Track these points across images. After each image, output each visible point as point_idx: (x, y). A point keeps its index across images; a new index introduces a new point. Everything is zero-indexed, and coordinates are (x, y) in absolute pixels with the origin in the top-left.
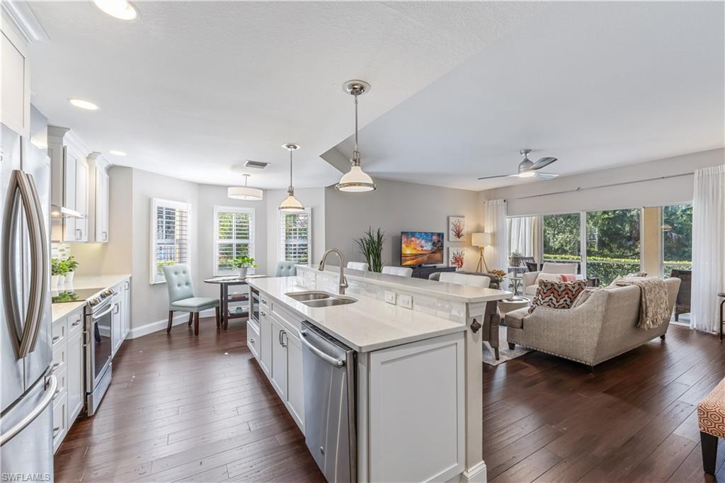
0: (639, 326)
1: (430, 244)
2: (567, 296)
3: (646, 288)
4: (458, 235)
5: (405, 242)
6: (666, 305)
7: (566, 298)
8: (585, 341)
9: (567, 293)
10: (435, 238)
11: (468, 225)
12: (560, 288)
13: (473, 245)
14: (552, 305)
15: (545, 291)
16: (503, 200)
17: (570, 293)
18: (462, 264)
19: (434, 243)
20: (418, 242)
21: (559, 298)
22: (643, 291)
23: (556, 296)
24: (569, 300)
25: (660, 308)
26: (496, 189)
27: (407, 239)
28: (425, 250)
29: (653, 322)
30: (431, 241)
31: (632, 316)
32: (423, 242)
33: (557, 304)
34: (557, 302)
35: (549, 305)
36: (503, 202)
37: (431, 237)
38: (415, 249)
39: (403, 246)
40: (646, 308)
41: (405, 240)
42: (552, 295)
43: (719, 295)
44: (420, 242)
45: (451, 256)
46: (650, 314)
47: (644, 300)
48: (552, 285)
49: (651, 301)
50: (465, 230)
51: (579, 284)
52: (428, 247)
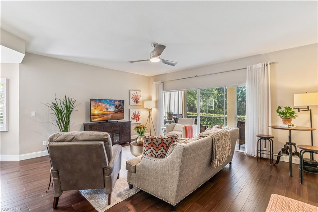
0: (212, 165)
1: (114, 107)
2: (162, 148)
3: (216, 138)
4: (137, 101)
5: (93, 106)
6: (229, 147)
7: (162, 149)
8: (169, 185)
9: (163, 146)
10: (117, 103)
11: (143, 96)
12: (157, 142)
13: (145, 107)
14: (154, 155)
15: (147, 145)
16: (161, 82)
17: (164, 145)
18: (139, 119)
19: (116, 106)
20: (104, 105)
21: (157, 150)
22: (214, 141)
23: (155, 148)
24: (164, 151)
25: (225, 150)
26: (158, 75)
27: (96, 103)
28: (109, 111)
29: (220, 161)
30: (113, 105)
31: (207, 158)
32: (108, 106)
33: (157, 155)
34: (157, 153)
35: (151, 155)
36: (161, 83)
37: (114, 102)
38: (102, 110)
39: (92, 108)
40: (216, 152)
41: (94, 104)
42: (152, 147)
43: (257, 136)
44: (106, 106)
45: (131, 114)
46: (218, 157)
47: (214, 147)
48: (152, 140)
49: (219, 147)
50: (140, 99)
51: (172, 138)
52: (112, 109)
